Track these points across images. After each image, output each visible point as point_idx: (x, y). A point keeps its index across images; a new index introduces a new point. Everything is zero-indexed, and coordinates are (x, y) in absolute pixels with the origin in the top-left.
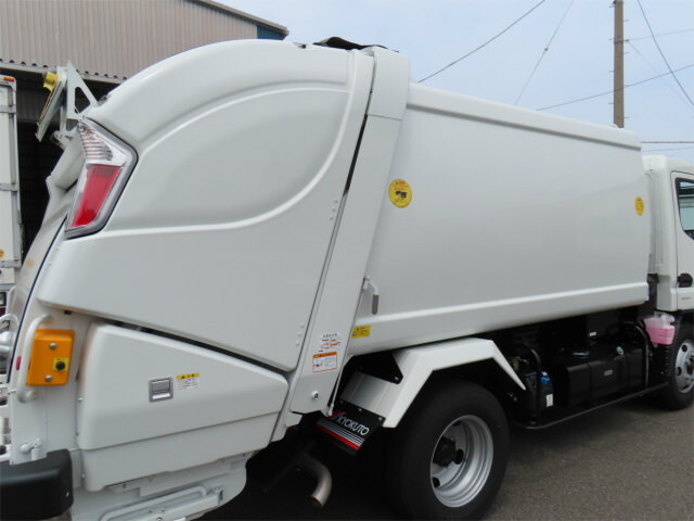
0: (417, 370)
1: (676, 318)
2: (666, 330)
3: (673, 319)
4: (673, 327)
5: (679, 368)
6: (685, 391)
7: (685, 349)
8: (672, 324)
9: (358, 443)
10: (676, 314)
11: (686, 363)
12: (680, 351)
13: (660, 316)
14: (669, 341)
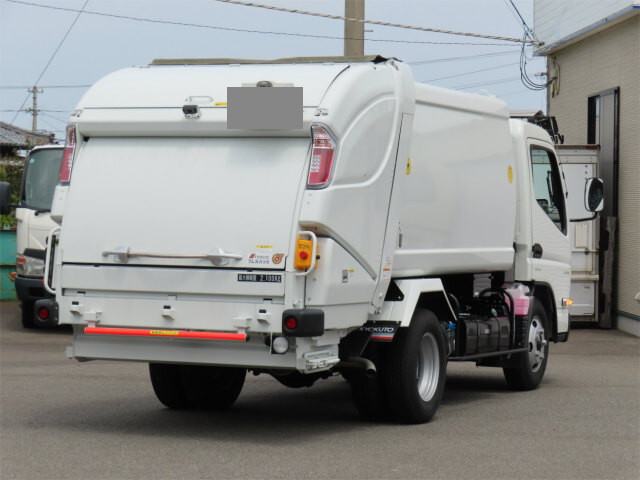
0: (412, 291)
1: (531, 289)
2: (523, 300)
3: (527, 289)
4: (527, 298)
5: (531, 344)
6: (536, 370)
7: (535, 325)
8: (527, 294)
9: (391, 336)
10: (530, 284)
11: (536, 339)
12: (532, 326)
13: (516, 287)
14: (525, 312)
